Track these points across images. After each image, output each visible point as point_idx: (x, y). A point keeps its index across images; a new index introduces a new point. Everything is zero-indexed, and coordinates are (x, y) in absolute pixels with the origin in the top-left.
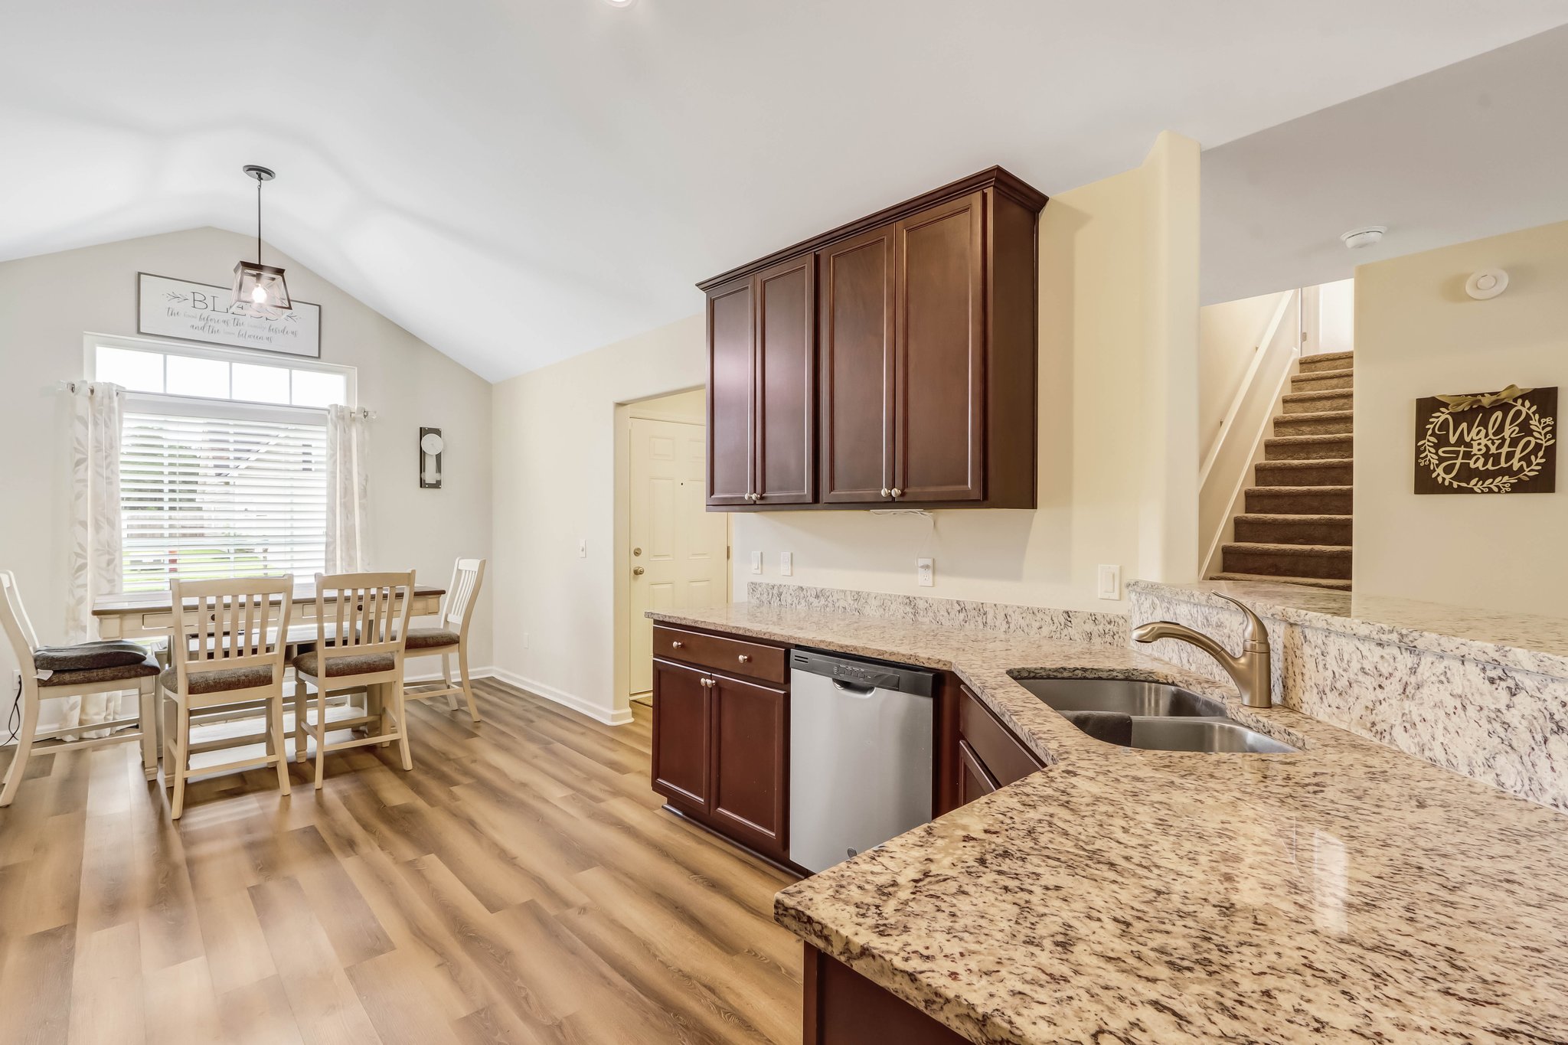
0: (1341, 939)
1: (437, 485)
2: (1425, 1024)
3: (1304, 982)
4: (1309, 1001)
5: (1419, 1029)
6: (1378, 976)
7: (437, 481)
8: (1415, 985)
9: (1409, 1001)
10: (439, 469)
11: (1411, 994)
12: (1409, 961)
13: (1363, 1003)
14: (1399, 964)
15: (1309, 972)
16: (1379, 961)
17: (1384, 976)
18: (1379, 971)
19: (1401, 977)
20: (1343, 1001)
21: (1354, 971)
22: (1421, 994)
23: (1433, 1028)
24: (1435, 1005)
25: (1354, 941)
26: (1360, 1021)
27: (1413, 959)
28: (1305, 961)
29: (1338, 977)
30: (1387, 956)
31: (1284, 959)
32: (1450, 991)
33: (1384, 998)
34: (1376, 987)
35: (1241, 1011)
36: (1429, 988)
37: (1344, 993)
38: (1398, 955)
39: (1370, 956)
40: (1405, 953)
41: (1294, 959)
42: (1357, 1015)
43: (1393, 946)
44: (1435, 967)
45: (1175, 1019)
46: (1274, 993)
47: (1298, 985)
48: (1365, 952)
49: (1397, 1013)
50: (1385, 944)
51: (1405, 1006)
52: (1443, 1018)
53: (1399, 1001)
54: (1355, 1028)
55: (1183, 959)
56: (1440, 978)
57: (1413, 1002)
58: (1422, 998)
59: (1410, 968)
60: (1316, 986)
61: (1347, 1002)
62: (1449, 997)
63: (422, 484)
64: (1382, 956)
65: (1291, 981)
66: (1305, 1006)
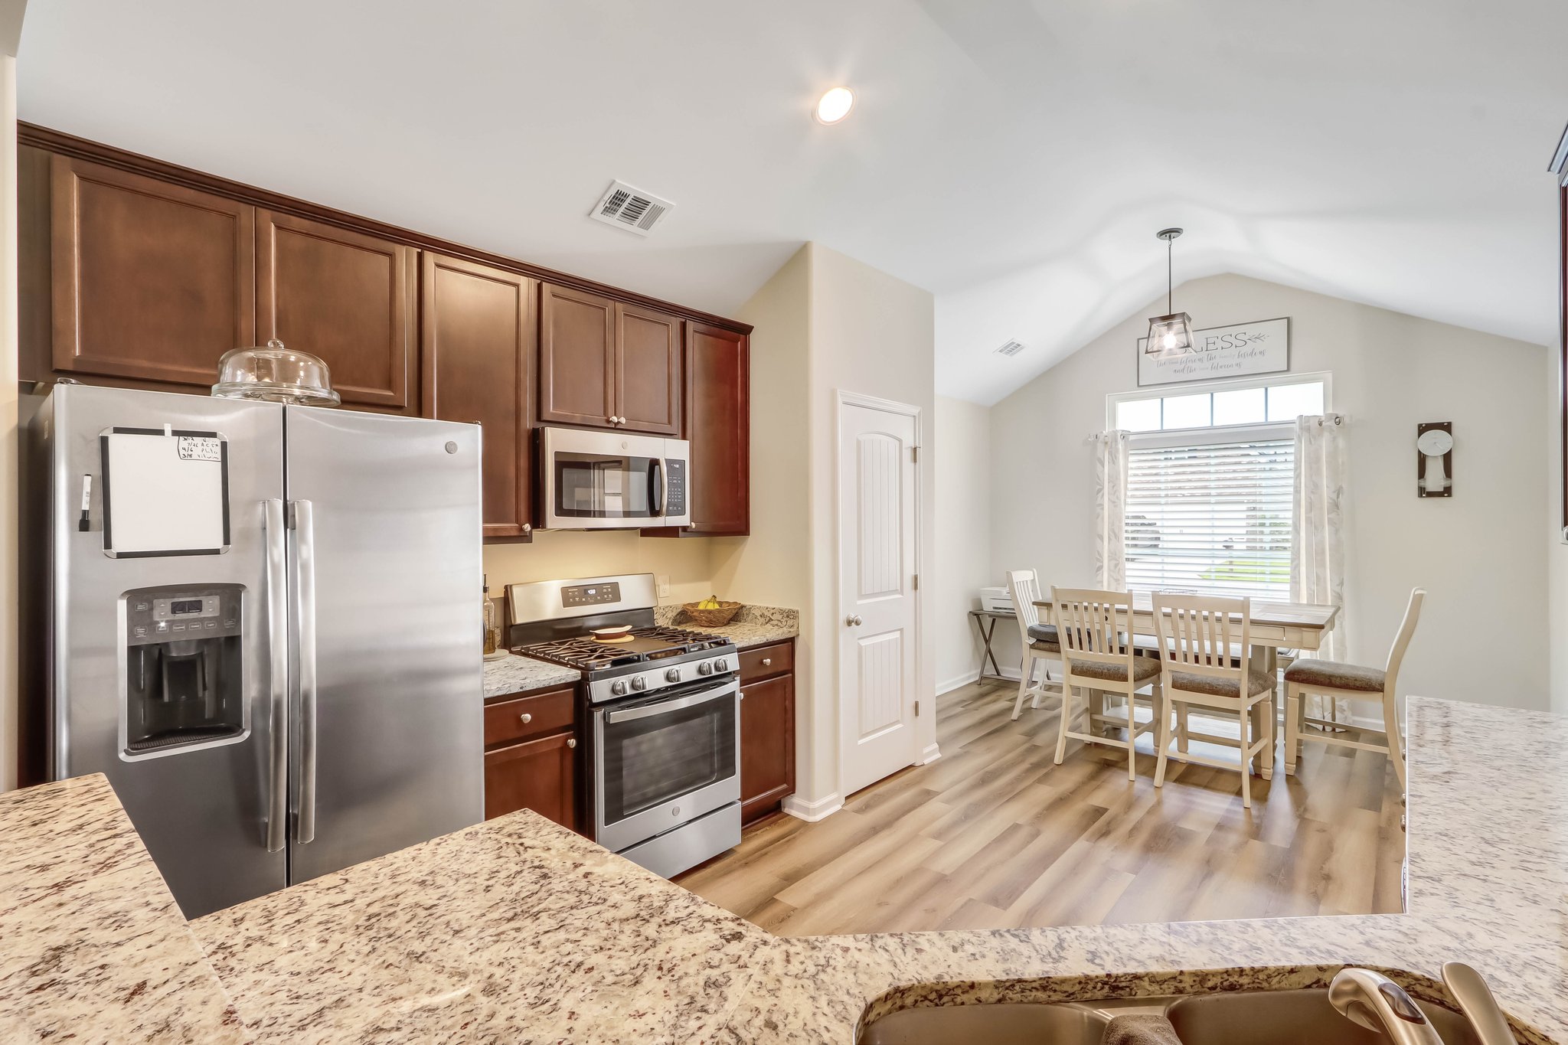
0: (343, 1001)
1: (1447, 492)
2: (249, 994)
3: (321, 960)
4: (306, 955)
5: (249, 989)
6: (297, 998)
7: (1445, 488)
8: (275, 1011)
9: (268, 999)
10: (1448, 472)
11: (272, 1004)
12: (295, 1024)
13: (286, 977)
14: (297, 1016)
15: (327, 967)
16: (308, 1008)
17: (295, 1001)
18: (300, 1001)
19: (287, 1009)
20: (296, 969)
21: (312, 989)
22: (267, 1009)
23: (243, 995)
24: (254, 1009)
25: (335, 1007)
26: (276, 968)
27: (295, 1028)
28: (337, 970)
29: (313, 978)
30: (309, 1015)
31: (346, 961)
32: (255, 1026)
33: (280, 989)
34: (290, 991)
35: (322, 927)
36: (267, 1017)
37: (299, 973)
38: (306, 1022)
39: (317, 1007)
40: (303, 1028)
41: (342, 964)
42: (280, 968)
43: (315, 1026)
44: (278, 1035)
45: (336, 904)
46: (323, 944)
47: (321, 957)
48: (322, 1006)
49: (267, 986)
50: (320, 1023)
51: (267, 994)
52: (244, 1006)
53: (272, 994)
54: (273, 963)
55: (378, 920)
56: (268, 1030)
57: (266, 1000)
58: (264, 1007)
59: (289, 1020)
60: (313, 963)
61: (292, 970)
62: (253, 1022)
63: (1423, 492)
64: (311, 1012)
65: (326, 954)
66: (303, 952)
